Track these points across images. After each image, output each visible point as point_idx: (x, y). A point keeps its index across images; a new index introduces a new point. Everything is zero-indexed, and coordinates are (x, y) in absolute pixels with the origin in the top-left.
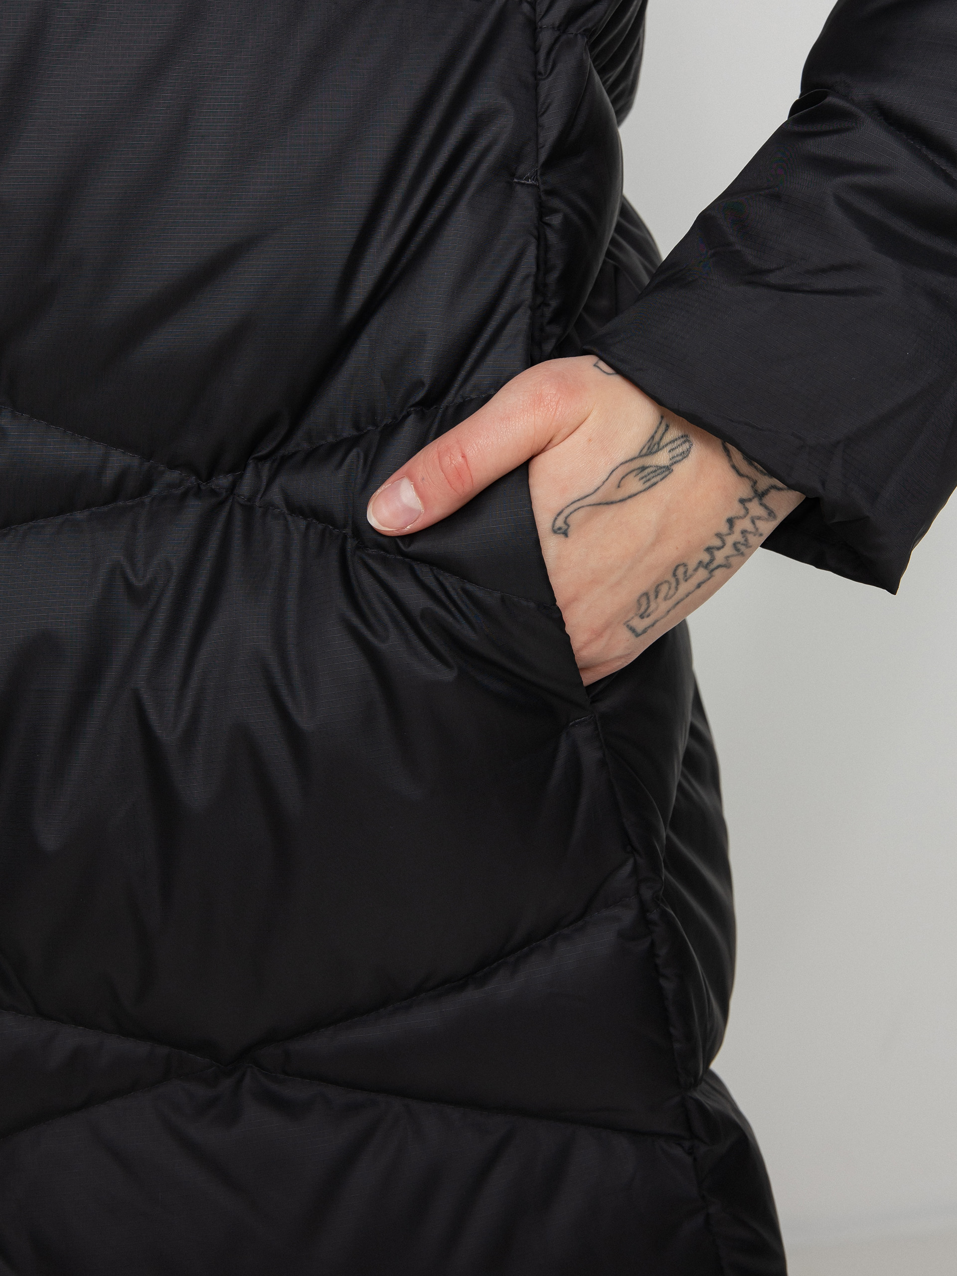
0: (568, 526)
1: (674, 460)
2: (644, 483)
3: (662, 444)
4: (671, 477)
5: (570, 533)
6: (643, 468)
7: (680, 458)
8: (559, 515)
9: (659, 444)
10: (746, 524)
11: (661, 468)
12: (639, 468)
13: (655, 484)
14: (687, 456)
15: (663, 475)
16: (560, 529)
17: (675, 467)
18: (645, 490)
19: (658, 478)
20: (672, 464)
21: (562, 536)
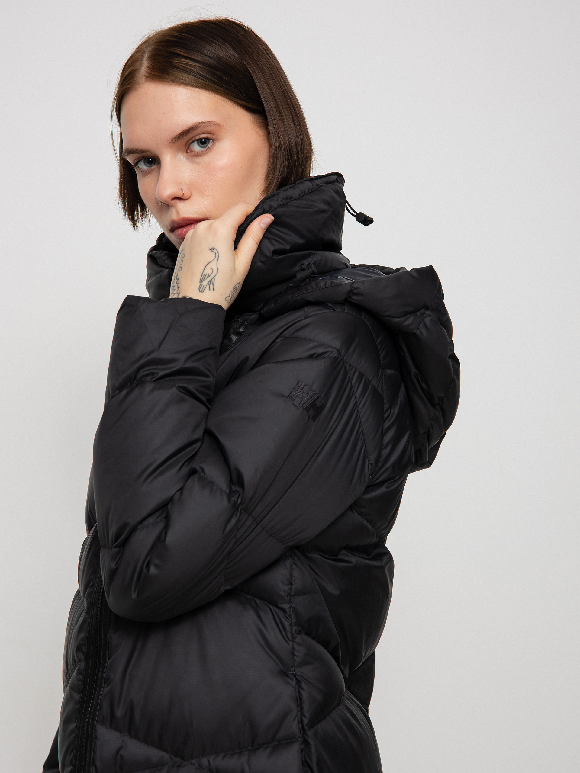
0: (212, 252)
1: (201, 285)
2: (204, 274)
3: (208, 285)
4: (199, 281)
5: (210, 251)
6: (208, 277)
7: (200, 286)
8: (218, 252)
9: (209, 285)
10: (175, 292)
11: (203, 281)
12: (210, 276)
13: (201, 276)
14: (199, 288)
15: (201, 280)
16: (213, 249)
17: (200, 283)
18: (203, 273)
19: (202, 278)
20: (201, 284)
21: (211, 248)
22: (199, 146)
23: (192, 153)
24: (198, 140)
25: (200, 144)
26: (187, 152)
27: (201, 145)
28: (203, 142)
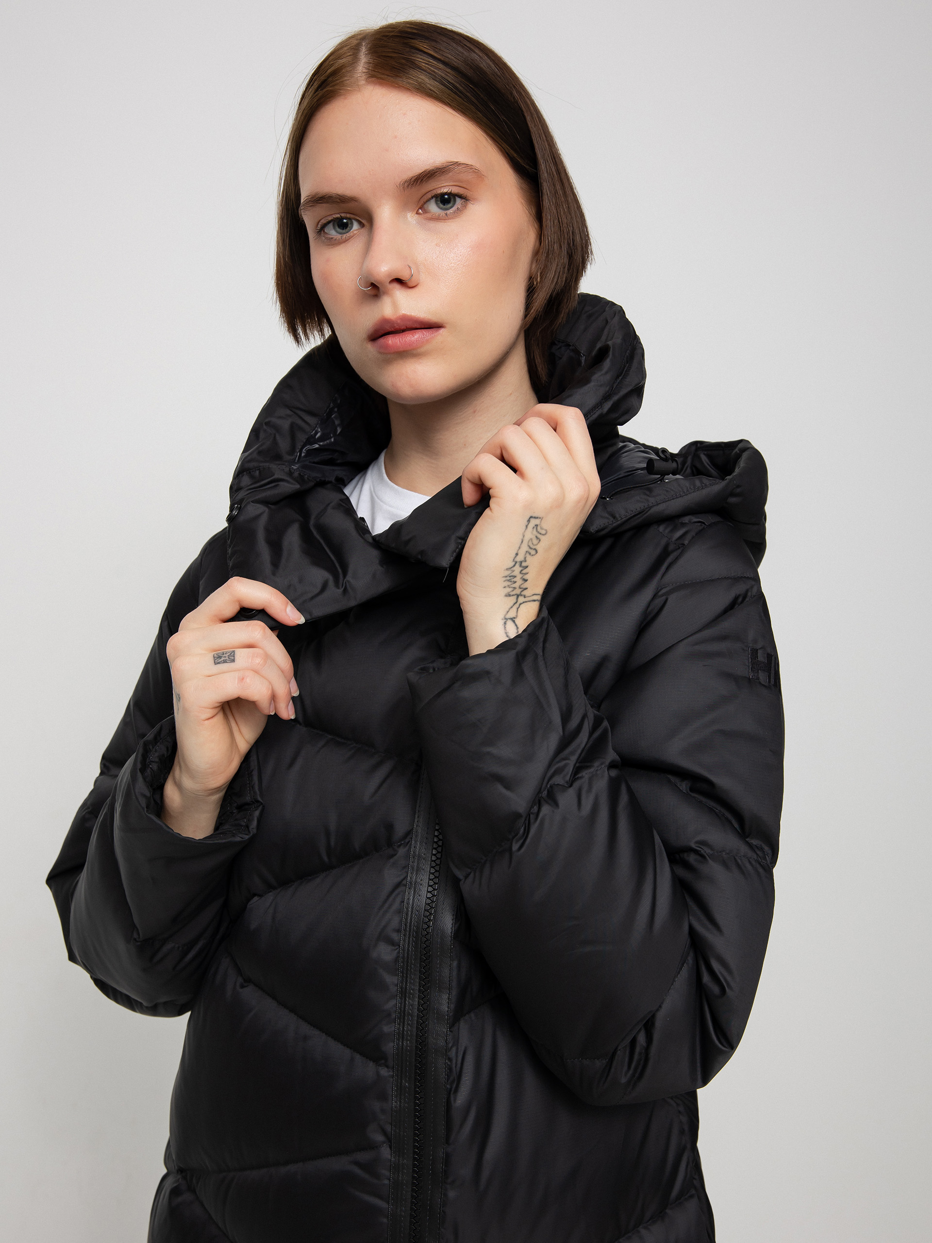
22: (439, 207)
23: (428, 215)
24: (436, 197)
25: (439, 202)
26: (417, 213)
27: (441, 206)
28: (445, 200)
